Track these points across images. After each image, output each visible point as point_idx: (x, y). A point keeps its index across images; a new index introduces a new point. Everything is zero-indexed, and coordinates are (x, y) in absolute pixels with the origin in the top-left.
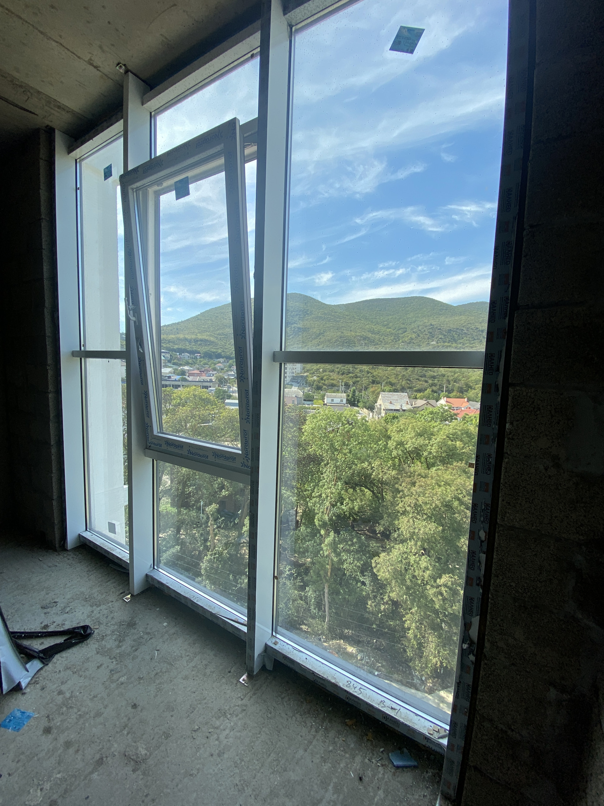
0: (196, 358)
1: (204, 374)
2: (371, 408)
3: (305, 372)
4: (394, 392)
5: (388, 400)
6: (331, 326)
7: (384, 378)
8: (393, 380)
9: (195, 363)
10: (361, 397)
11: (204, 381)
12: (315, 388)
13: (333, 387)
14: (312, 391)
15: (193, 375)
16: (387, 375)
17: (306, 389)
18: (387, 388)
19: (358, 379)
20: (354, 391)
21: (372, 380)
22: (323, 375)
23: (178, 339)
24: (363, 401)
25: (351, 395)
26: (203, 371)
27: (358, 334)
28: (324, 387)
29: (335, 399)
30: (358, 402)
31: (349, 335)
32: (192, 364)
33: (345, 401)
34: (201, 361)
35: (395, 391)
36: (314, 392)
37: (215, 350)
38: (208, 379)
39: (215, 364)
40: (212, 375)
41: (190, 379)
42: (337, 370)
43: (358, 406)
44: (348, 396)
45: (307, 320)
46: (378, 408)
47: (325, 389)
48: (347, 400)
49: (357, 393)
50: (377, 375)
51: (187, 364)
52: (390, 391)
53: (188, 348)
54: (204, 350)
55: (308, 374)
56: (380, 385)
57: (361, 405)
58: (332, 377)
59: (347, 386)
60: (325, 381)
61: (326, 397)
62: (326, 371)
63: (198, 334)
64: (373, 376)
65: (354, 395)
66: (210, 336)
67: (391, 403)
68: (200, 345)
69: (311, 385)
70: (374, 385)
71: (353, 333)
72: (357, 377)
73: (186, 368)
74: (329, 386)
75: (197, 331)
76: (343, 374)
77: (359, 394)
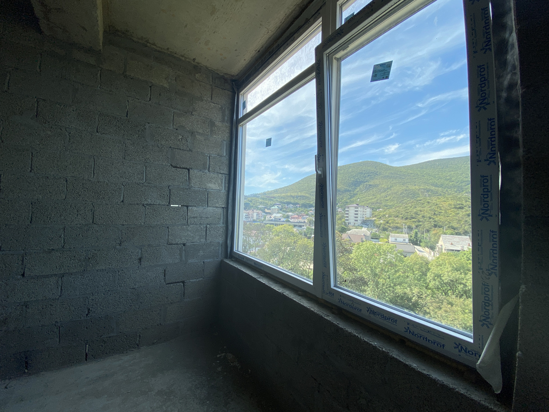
0: (297, 207)
1: (300, 218)
2: (432, 248)
3: (373, 217)
4: (456, 235)
5: (449, 242)
6: (397, 182)
7: (446, 222)
8: (455, 225)
9: (296, 211)
10: (423, 238)
11: (300, 222)
12: (381, 229)
13: (397, 229)
14: (379, 232)
15: (294, 218)
16: (448, 220)
17: (374, 229)
18: (449, 231)
19: (421, 223)
20: (416, 233)
21: (434, 224)
22: (388, 219)
23: (287, 196)
24: (425, 242)
25: (413, 236)
26: (300, 216)
27: (421, 187)
28: (390, 228)
29: (398, 239)
30: (420, 242)
31: (413, 188)
32: (294, 211)
33: (407, 240)
34: (299, 210)
35: (458, 234)
36: (381, 233)
37: (308, 202)
38: (303, 221)
39: (308, 211)
40: (305, 218)
41: (292, 220)
42: (401, 216)
43: (420, 245)
44: (411, 237)
45: (377, 179)
46: (439, 248)
47: (390, 230)
48: (410, 240)
49: (419, 235)
50: (438, 220)
51: (291, 211)
52: (452, 234)
53: (292, 201)
54: (302, 203)
55: (376, 218)
56: (442, 229)
57: (423, 245)
58: (397, 221)
59: (410, 228)
60: (390, 224)
61: (390, 237)
62: (391, 217)
63: (299, 193)
64: (435, 221)
65: (416, 236)
66: (306, 193)
67: (452, 244)
68: (300, 199)
69: (378, 227)
70: (436, 229)
71: (417, 187)
72: (420, 222)
73: (290, 214)
74: (394, 228)
75: (298, 191)
76: (406, 219)
77: (421, 236)
